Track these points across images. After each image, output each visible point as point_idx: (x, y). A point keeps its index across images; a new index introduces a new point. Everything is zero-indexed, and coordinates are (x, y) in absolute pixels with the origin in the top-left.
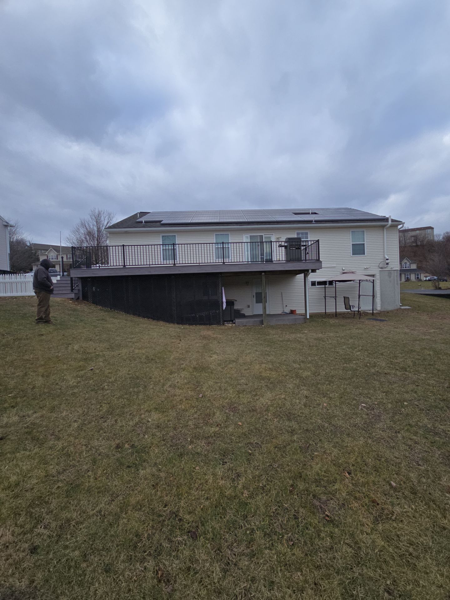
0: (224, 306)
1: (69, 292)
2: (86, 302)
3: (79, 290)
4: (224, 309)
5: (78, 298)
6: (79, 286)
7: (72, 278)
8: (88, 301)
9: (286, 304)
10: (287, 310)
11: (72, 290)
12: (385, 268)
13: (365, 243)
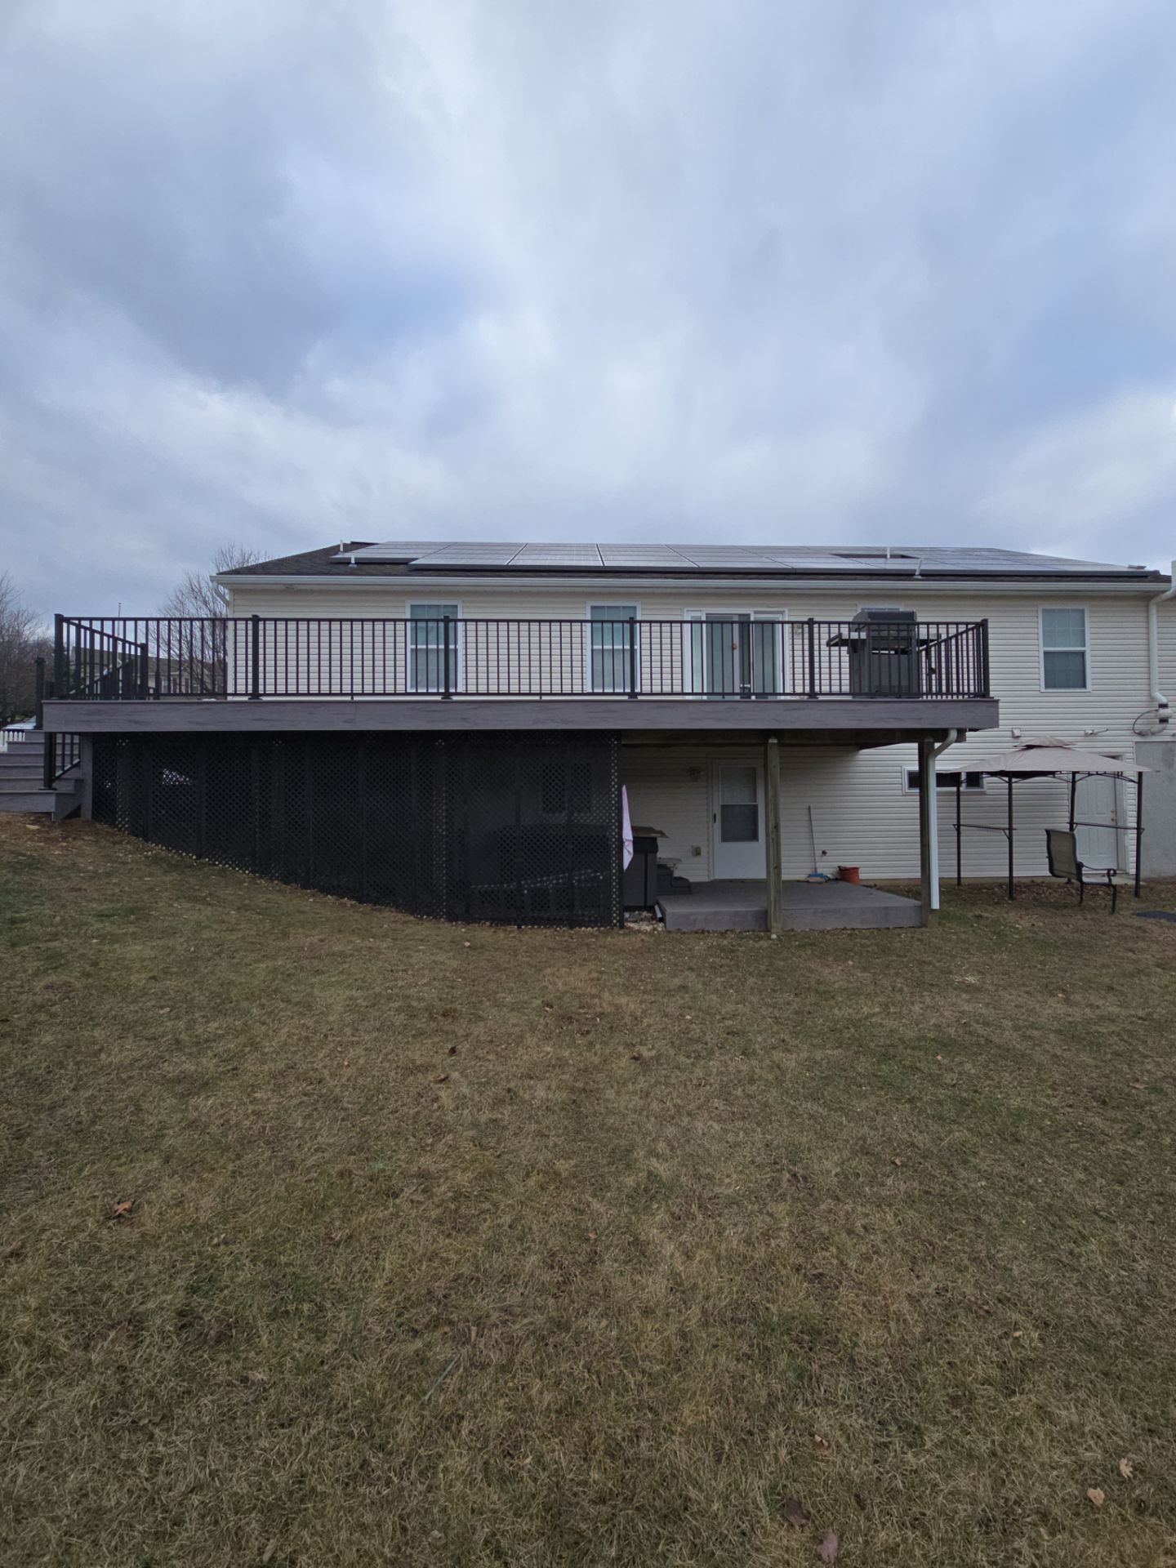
0: (627, 858)
1: (39, 786)
2: (105, 827)
3: (79, 782)
4: (626, 865)
5: (76, 813)
6: (78, 767)
7: (51, 737)
8: (113, 824)
9: (824, 848)
10: (828, 868)
11: (50, 780)
12: (1153, 734)
13: (1087, 649)
